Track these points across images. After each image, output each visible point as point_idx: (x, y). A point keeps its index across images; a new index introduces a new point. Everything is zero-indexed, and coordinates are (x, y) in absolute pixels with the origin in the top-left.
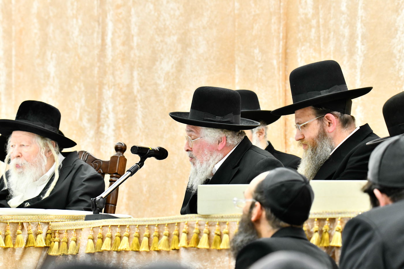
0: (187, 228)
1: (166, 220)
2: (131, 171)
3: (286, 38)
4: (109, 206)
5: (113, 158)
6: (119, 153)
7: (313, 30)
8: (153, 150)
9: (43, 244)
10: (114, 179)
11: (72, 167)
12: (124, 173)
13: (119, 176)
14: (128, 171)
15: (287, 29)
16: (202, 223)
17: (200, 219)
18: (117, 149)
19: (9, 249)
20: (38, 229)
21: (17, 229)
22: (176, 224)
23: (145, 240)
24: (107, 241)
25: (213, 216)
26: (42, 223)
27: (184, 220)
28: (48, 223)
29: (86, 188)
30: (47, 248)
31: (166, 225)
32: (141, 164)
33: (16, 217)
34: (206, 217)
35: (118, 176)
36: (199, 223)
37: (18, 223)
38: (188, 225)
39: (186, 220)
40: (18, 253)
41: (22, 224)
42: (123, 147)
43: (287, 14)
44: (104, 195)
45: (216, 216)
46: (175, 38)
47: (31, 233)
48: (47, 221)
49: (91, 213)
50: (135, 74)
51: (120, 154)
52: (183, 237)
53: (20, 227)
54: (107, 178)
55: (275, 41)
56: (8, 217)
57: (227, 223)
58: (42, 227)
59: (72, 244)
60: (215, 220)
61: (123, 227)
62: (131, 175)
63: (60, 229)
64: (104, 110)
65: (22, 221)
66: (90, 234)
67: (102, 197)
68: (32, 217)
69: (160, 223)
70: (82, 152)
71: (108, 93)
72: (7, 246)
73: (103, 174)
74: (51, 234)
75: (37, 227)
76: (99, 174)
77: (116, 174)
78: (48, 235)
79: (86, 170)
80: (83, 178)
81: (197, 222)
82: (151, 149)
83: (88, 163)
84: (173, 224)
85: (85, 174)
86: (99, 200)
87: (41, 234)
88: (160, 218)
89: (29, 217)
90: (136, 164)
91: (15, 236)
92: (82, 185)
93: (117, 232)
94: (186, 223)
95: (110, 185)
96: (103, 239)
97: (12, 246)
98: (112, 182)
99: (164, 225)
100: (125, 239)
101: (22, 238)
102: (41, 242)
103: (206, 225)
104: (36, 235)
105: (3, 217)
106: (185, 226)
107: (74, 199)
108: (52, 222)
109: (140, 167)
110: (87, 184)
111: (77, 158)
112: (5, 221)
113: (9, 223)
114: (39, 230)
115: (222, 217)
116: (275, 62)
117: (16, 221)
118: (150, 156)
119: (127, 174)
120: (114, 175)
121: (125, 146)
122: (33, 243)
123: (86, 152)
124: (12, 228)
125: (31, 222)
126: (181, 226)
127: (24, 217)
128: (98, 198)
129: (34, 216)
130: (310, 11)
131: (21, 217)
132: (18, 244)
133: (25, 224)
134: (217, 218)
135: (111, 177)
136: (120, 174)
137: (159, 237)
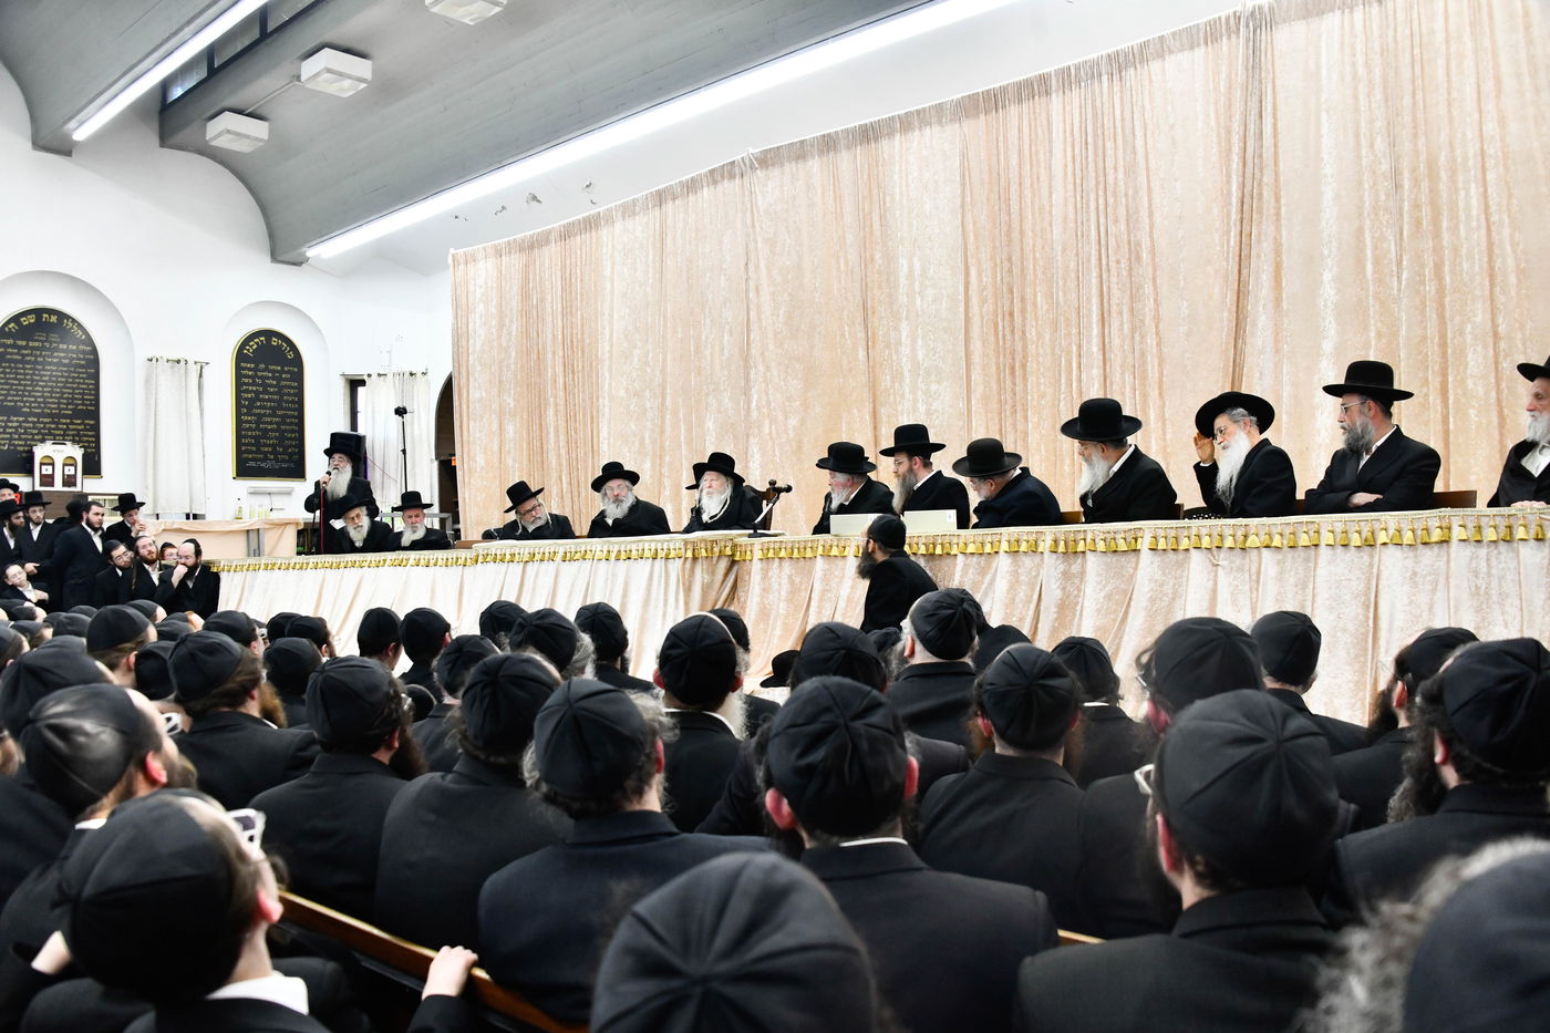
3: (874, 401)
4: (766, 525)
7: (892, 397)
9: (730, 553)
15: (874, 394)
18: (770, 484)
23: (796, 550)
24: (771, 551)
26: (728, 540)
30: (733, 555)
34: (836, 536)
40: (715, 559)
41: (716, 541)
43: (874, 386)
45: (842, 534)
46: (797, 403)
50: (773, 427)
52: (821, 548)
53: (715, 543)
55: (867, 404)
58: (728, 542)
59: (749, 553)
60: (841, 537)
61: (781, 542)
63: (740, 543)
64: (750, 452)
66: (760, 547)
71: (753, 441)
72: (708, 556)
74: (734, 546)
87: (727, 546)
91: (712, 549)
93: (777, 545)
96: (768, 550)
100: (783, 550)
101: (716, 550)
102: (728, 551)
103: (836, 541)
104: (725, 547)
113: (708, 540)
115: (846, 535)
116: (867, 418)
122: (724, 553)
130: (889, 384)
134: (843, 536)
137: (805, 549)
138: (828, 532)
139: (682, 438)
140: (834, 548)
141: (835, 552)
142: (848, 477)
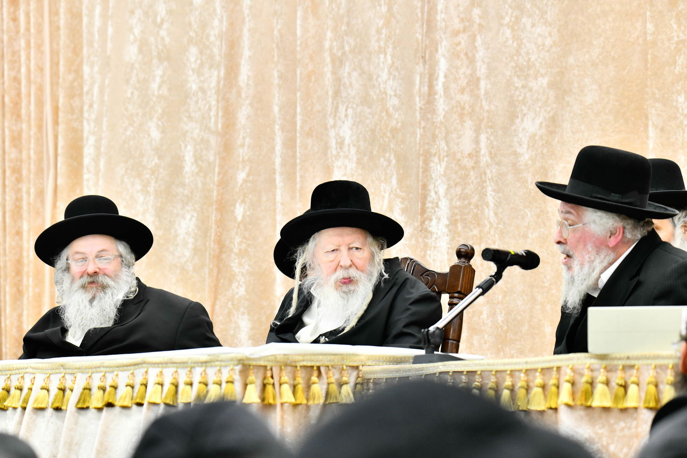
0: (572, 374)
1: (539, 362)
2: (483, 287)
4: (448, 342)
5: (453, 268)
6: (463, 260)
8: (516, 255)
10: (455, 301)
11: (393, 283)
12: (471, 291)
13: (463, 295)
14: (479, 287)
16: (596, 366)
17: (593, 361)
18: (459, 254)
19: (300, 407)
20: (342, 377)
21: (311, 375)
22: (555, 369)
25: (614, 356)
26: (348, 368)
27: (567, 363)
28: (357, 368)
29: (413, 314)
31: (539, 370)
32: (498, 276)
33: (309, 357)
34: (602, 357)
35: (461, 296)
36: (592, 367)
37: (312, 367)
38: (573, 370)
39: (571, 363)
40: (315, 412)
41: (319, 368)
42: (469, 251)
44: (441, 324)
45: (618, 356)
47: (332, 383)
48: (355, 364)
49: (422, 352)
50: (483, 138)
51: (464, 262)
52: (566, 388)
53: (316, 373)
54: (445, 299)
56: (298, 358)
57: (636, 367)
58: (348, 373)
60: (616, 362)
61: (471, 373)
62: (482, 294)
63: (375, 376)
64: (432, 195)
65: (318, 364)
67: (438, 328)
68: (333, 357)
69: (529, 367)
70: (406, 259)
72: (298, 402)
73: (439, 294)
74: (362, 384)
75: (341, 373)
76: (434, 294)
77: (459, 292)
78: (359, 386)
79: (412, 287)
80: (410, 299)
81: (587, 366)
82: (513, 253)
84: (551, 369)
85: (411, 293)
86: (434, 332)
87: (347, 383)
88: (529, 360)
89: (329, 357)
90: (490, 276)
91: (308, 386)
92: (408, 309)
94: (571, 366)
95: (450, 309)
97: (305, 402)
98: (452, 305)
99: (536, 370)
101: (319, 389)
102: (347, 396)
103: (602, 370)
104: (340, 385)
105: (290, 358)
106: (569, 371)
107: (394, 332)
108: (363, 366)
109: (497, 282)
110: (414, 309)
111: (399, 269)
112: (293, 364)
113: (300, 366)
114: (345, 379)
115: (628, 358)
117: (309, 364)
118: (512, 265)
119: (476, 291)
120: (456, 295)
121: (473, 250)
122: (336, 398)
123: (411, 259)
124: (303, 375)
125: (332, 366)
126: (562, 372)
127: (321, 357)
128: (432, 329)
129: (336, 357)
131: (317, 357)
132: (314, 399)
133: (322, 369)
134: (620, 359)
135: (450, 298)
136: (465, 293)
137: (528, 389)
138: (584, 348)
139: (278, 161)
140: (600, 388)
141: (601, 398)
142: (613, 225)
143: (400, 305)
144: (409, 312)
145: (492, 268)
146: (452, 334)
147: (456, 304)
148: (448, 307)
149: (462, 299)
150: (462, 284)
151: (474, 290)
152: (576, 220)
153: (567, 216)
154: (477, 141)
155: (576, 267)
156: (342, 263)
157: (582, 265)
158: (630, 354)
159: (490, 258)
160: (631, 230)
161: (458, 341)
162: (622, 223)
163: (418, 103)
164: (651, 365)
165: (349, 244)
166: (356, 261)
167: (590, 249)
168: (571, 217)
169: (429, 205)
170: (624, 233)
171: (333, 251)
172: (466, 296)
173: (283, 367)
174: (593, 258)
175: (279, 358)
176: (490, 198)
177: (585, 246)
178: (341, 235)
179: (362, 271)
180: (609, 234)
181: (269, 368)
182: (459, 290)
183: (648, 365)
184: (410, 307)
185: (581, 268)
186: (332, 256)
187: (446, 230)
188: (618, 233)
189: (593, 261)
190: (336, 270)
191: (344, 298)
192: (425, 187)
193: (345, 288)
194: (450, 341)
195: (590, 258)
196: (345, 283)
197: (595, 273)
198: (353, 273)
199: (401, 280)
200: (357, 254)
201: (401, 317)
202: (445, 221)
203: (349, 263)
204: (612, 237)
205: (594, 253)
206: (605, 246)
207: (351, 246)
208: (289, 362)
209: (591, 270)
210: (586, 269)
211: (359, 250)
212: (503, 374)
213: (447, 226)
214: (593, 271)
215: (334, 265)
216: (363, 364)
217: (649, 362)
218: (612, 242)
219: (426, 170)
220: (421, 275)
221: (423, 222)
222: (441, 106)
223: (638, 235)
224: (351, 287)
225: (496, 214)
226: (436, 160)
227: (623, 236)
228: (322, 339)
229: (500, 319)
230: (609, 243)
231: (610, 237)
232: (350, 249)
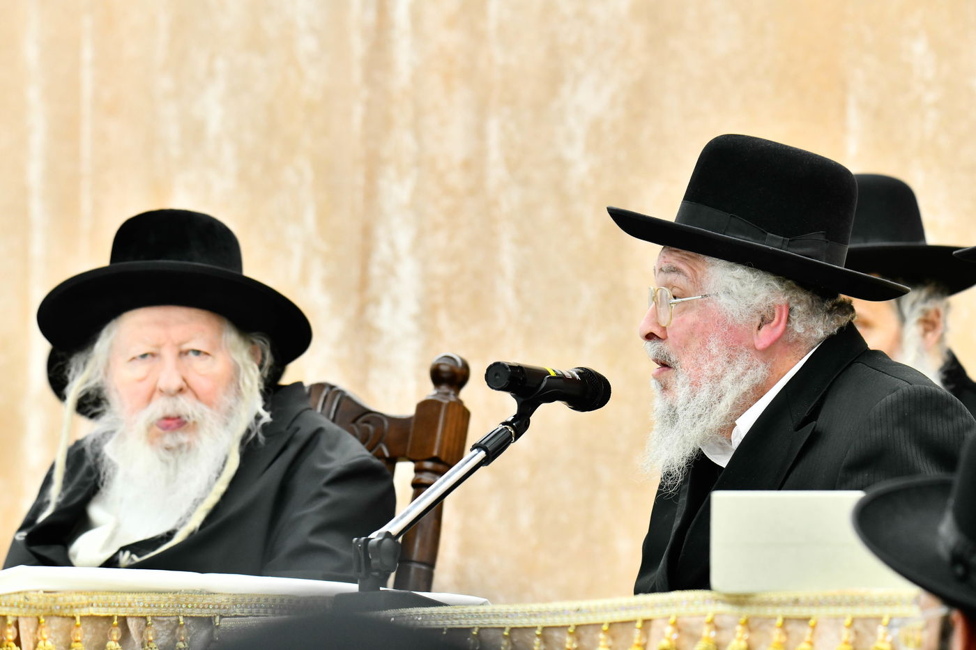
0: (675, 636)
1: (605, 610)
2: (487, 446)
5: (423, 406)
6: (444, 388)
8: (561, 377)
10: (426, 478)
11: (288, 436)
12: (460, 456)
13: (442, 466)
14: (475, 447)
16: (727, 620)
17: (721, 608)
18: (438, 376)
20: (175, 641)
21: (106, 637)
22: (639, 625)
25: (765, 597)
26: (189, 622)
27: (667, 611)
29: (333, 506)
31: (605, 627)
32: (520, 424)
35: (440, 467)
36: (717, 621)
37: (109, 618)
38: (678, 627)
39: (673, 612)
41: (123, 621)
42: (458, 370)
44: (394, 527)
45: (774, 597)
48: (205, 613)
49: (352, 587)
51: (447, 394)
53: (116, 634)
54: (404, 473)
56: (76, 598)
57: (812, 622)
58: (188, 634)
60: (769, 611)
62: (485, 462)
65: (122, 613)
67: (388, 534)
68: (156, 597)
69: (582, 620)
70: (320, 386)
73: (392, 462)
77: (435, 460)
79: (332, 447)
80: (325, 472)
81: (708, 618)
82: (553, 374)
83: (340, 424)
84: (630, 623)
85: (329, 460)
86: (380, 542)
88: (584, 604)
89: (147, 598)
90: (504, 424)
92: (321, 495)
94: (672, 620)
95: (415, 496)
98: (419, 487)
99: (598, 626)
103: (739, 628)
106: (669, 630)
108: (222, 617)
109: (518, 436)
110: (334, 494)
111: (304, 406)
112: (67, 612)
113: (82, 618)
115: (796, 602)
117: (102, 612)
118: (550, 400)
119: (472, 457)
120: (428, 465)
121: (466, 367)
123: (332, 387)
125: (152, 617)
126: (654, 631)
127: (129, 597)
128: (375, 536)
129: (164, 597)
131: (120, 597)
133: (132, 624)
134: (779, 604)
135: (417, 471)
136: (449, 461)
138: (702, 582)
142: (767, 299)
143: (304, 486)
144: (324, 502)
145: (508, 405)
146: (417, 550)
147: (428, 485)
148: (411, 491)
149: (441, 473)
150: (442, 441)
151: (468, 454)
152: (690, 287)
153: (672, 277)
154: (480, 133)
155: (681, 391)
156: (162, 384)
157: (695, 385)
158: (802, 594)
159: (504, 384)
160: (804, 317)
161: (431, 563)
162: (787, 297)
163: (358, 46)
164: (844, 618)
165: (181, 344)
166: (194, 380)
167: (715, 351)
168: (680, 281)
169: (375, 271)
170: (788, 320)
171: (144, 356)
172: (450, 467)
173: (42, 620)
174: (719, 370)
175: (34, 600)
176: (508, 257)
177: (704, 344)
178: (164, 325)
179: (209, 404)
180: (757, 320)
181: (10, 621)
182: (435, 453)
183: (838, 619)
184: (326, 490)
185: (693, 394)
186: (141, 369)
187: (411, 327)
188: (776, 319)
189: (719, 378)
190: (150, 399)
191: (167, 463)
192: (367, 233)
193: (168, 439)
194: (414, 566)
195: (713, 370)
196: (166, 428)
197: (723, 404)
198: (185, 405)
199: (305, 431)
200: (198, 364)
201: (305, 512)
202: (410, 306)
203: (176, 383)
204: (763, 329)
205: (722, 359)
206: (747, 347)
207: (186, 347)
208: (56, 610)
209: (715, 398)
210: (704, 394)
211: (202, 357)
212: (527, 636)
213: (416, 318)
214: (720, 398)
215: (145, 388)
216: (223, 612)
217: (840, 611)
218: (764, 338)
219: (371, 194)
220: (354, 421)
221: (362, 309)
222: (404, 55)
223: (820, 328)
224: (183, 438)
225: (518, 292)
226: (391, 172)
227: (786, 328)
228: (125, 558)
229: (525, 519)
230: (756, 341)
231: (759, 328)
232: (183, 354)
